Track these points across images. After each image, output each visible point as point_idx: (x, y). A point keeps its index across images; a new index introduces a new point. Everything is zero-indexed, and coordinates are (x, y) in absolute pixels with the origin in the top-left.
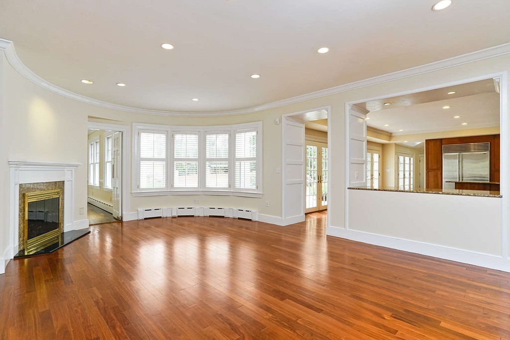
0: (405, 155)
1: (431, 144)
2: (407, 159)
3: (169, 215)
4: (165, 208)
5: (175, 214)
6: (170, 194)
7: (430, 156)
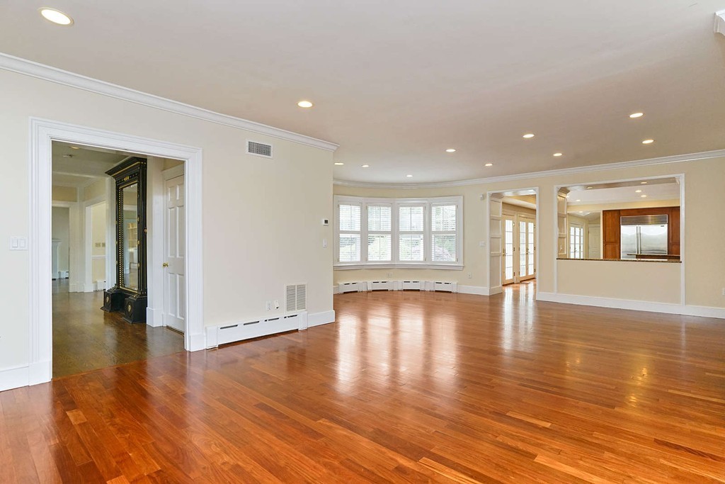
0: (576, 225)
1: (609, 216)
2: (578, 230)
3: (365, 290)
4: (361, 282)
5: (370, 288)
6: (365, 268)
7: (607, 228)
